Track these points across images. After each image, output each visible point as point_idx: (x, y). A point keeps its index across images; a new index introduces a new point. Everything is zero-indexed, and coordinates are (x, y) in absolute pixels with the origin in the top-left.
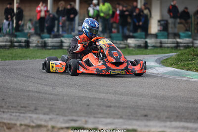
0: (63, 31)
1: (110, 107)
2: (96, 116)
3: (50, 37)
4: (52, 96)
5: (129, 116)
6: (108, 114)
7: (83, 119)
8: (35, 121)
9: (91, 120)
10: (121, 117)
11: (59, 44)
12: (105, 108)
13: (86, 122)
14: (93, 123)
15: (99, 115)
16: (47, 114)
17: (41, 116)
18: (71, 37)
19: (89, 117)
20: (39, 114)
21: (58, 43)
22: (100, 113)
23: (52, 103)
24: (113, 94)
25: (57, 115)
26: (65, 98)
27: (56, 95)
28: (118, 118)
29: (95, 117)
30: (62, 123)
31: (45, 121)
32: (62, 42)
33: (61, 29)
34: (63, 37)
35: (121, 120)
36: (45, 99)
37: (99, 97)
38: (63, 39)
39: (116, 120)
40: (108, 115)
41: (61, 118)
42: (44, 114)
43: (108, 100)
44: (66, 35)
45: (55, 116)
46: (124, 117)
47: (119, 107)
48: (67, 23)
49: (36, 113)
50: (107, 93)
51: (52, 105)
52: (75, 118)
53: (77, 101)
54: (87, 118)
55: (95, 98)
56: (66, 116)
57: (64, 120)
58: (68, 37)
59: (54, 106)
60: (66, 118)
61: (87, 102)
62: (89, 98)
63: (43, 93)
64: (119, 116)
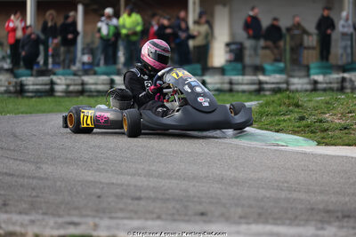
0: (54, 63)
1: (139, 199)
2: (114, 215)
3: (32, 75)
4: (35, 182)
5: (173, 214)
6: (136, 212)
7: (91, 221)
8: (3, 226)
9: (105, 222)
10: (159, 218)
11: (48, 87)
12: (130, 201)
13: (96, 226)
14: (109, 228)
15: (120, 215)
16: (26, 214)
17: (15, 217)
18: (69, 74)
19: (101, 218)
20: (11, 212)
21: (46, 85)
22: (122, 210)
23: (34, 194)
24: (145, 176)
25: (45, 214)
26: (58, 184)
27: (41, 179)
28: (153, 219)
29: (111, 218)
30: (52, 228)
31: (22, 225)
32: (52, 83)
33: (50, 60)
34: (55, 74)
35: (158, 223)
36: (22, 186)
37: (119, 182)
38: (55, 78)
39: (150, 223)
40: (135, 214)
41: (51, 221)
42: (20, 213)
43: (135, 186)
44: (60, 70)
45: (40, 217)
46: (163, 216)
47: (154, 200)
48: (62, 49)
49: (6, 212)
50: (135, 175)
51: (35, 197)
52: (76, 219)
53: (80, 188)
54: (97, 220)
55: (113, 184)
56: (59, 216)
57: (56, 223)
58: (63, 75)
59: (38, 199)
60: (60, 220)
61: (97, 191)
62: (101, 183)
63: (18, 176)
64: (155, 216)
